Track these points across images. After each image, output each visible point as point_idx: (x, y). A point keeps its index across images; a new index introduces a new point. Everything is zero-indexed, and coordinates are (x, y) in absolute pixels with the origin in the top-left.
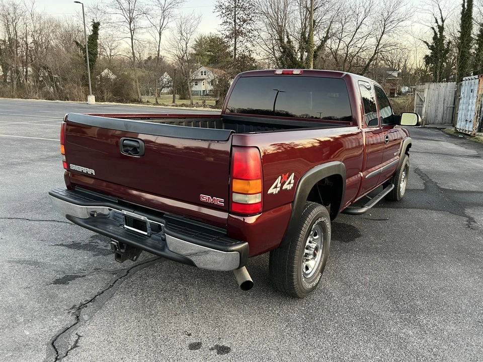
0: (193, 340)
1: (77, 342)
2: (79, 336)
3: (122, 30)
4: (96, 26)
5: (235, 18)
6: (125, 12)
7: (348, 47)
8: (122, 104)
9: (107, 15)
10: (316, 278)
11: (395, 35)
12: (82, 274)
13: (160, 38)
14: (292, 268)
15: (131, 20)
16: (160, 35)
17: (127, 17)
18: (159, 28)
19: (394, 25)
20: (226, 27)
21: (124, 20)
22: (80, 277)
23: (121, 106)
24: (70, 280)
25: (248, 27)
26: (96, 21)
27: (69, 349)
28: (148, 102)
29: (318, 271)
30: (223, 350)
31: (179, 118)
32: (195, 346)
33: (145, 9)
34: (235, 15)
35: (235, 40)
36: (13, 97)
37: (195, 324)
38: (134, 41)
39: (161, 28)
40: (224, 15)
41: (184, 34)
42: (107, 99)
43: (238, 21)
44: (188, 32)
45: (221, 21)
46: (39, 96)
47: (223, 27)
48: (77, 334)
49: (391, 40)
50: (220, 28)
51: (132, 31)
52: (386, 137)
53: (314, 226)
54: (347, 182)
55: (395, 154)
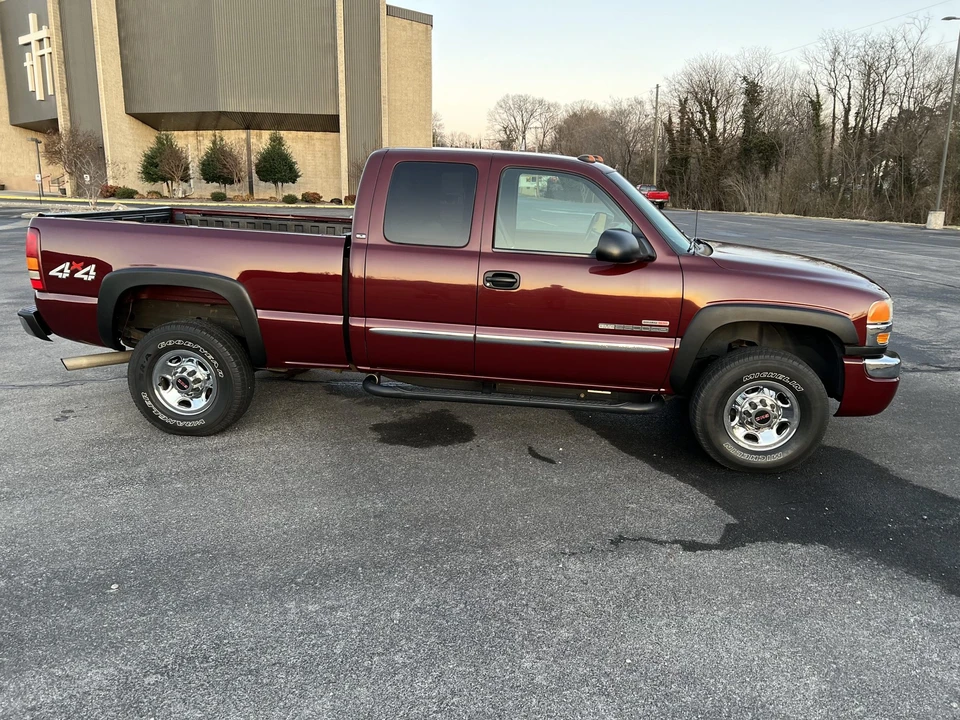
29: (201, 416)
52: (491, 274)
53: (163, 345)
54: (262, 314)
55: (602, 326)
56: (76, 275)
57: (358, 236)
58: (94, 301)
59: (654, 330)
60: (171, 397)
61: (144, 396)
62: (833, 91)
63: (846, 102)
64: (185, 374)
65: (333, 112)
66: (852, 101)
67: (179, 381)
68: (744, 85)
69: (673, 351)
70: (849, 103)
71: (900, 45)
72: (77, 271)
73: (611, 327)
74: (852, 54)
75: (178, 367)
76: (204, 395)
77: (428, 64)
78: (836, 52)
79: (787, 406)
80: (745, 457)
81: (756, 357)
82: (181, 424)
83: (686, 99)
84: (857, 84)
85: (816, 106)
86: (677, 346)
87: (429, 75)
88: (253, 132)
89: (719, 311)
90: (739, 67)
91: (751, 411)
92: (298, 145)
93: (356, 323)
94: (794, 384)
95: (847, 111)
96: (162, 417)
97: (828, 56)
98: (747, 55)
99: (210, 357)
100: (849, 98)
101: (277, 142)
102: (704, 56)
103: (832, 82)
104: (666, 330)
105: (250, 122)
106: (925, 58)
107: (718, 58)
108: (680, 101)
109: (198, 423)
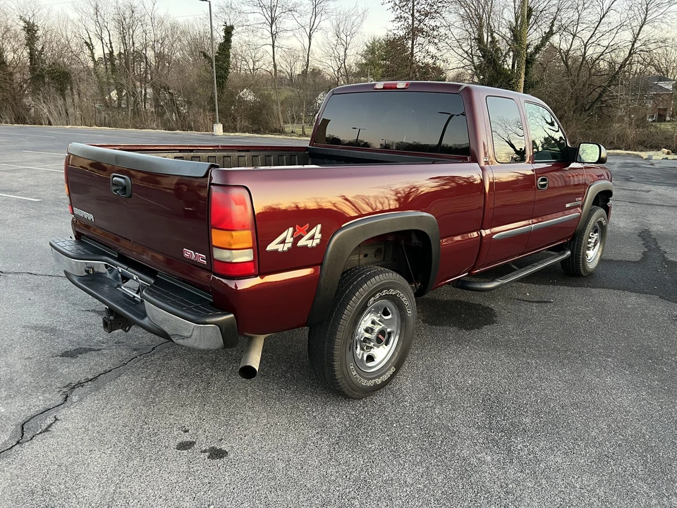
0: (187, 438)
1: (50, 426)
2: (56, 420)
3: (260, 35)
4: (229, 31)
5: (413, 10)
6: (264, 10)
7: (585, 46)
8: (259, 135)
9: (243, 15)
10: (384, 373)
11: (664, 26)
12: (99, 347)
13: (310, 43)
14: (332, 355)
15: (273, 20)
16: (310, 39)
17: (267, 16)
18: (308, 30)
19: (662, 11)
20: (400, 24)
21: (264, 21)
22: (94, 350)
23: (256, 137)
24: (80, 354)
25: (432, 23)
26: (228, 24)
27: (38, 433)
28: (292, 132)
29: (390, 364)
30: (217, 454)
31: (239, 151)
32: (184, 446)
33: (291, 4)
34: (414, 6)
35: (413, 42)
36: (127, 127)
37: (200, 419)
38: (275, 49)
39: (311, 30)
40: (397, 7)
41: (343, 36)
42: (240, 128)
43: (417, 15)
44: (348, 33)
45: (393, 16)
46: (157, 126)
47: (396, 25)
48: (55, 417)
49: (658, 34)
50: (391, 26)
51: (273, 35)
52: (540, 179)
53: (373, 301)
55: (567, 206)
57: (485, 160)
59: (578, 204)
61: (352, 367)
62: (100, 38)
63: (109, 45)
66: (113, 44)
68: (22, 24)
69: (581, 215)
70: (111, 47)
74: (109, 12)
79: (597, 234)
82: (380, 381)
85: (90, 46)
86: (581, 212)
90: (14, 7)
93: (485, 233)
94: (604, 222)
95: (112, 53)
96: (364, 382)
97: (92, 11)
99: (404, 299)
100: (111, 43)
103: (98, 30)
104: (581, 203)
109: (391, 372)
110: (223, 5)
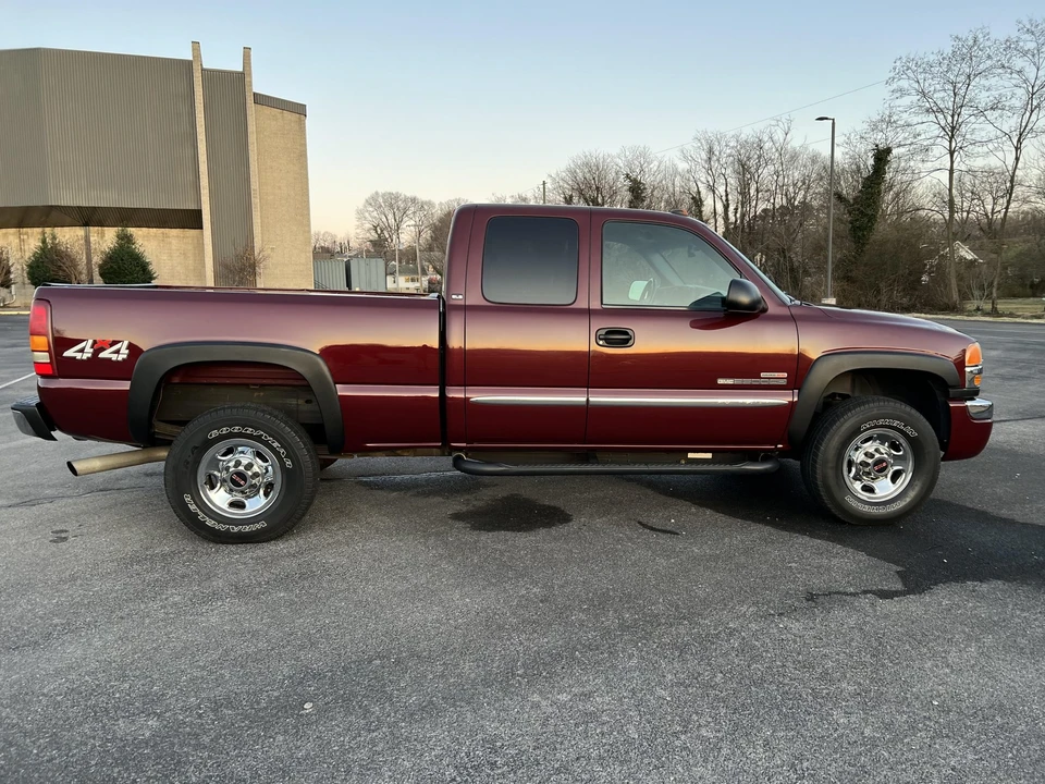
4: (882, 156)
6: (941, 116)
10: (247, 524)
13: (1017, 159)
15: (952, 131)
26: (881, 147)
28: (978, 309)
29: (262, 518)
30: (60, 540)
38: (955, 175)
39: (1020, 136)
52: (603, 332)
53: (215, 433)
54: (343, 390)
55: (720, 381)
56: (102, 355)
57: (454, 297)
58: (125, 385)
59: (773, 382)
60: (219, 498)
61: (188, 499)
62: (712, 189)
63: (724, 198)
64: (241, 468)
65: (192, 206)
66: (730, 197)
67: (234, 477)
68: (628, 183)
69: (792, 404)
70: (727, 200)
71: (767, 146)
72: (103, 349)
73: (730, 382)
74: (725, 153)
75: (229, 461)
76: (262, 492)
77: (303, 156)
78: (711, 151)
79: (901, 453)
80: (866, 509)
81: (871, 405)
82: (236, 529)
83: (571, 197)
84: (732, 181)
85: (698, 202)
86: (796, 399)
87: (304, 167)
88: (93, 229)
89: (836, 359)
90: (621, 165)
91: (870, 461)
92: (148, 242)
93: (455, 393)
94: (908, 430)
95: (726, 207)
96: (210, 523)
97: (704, 155)
98: (628, 153)
99: (276, 444)
100: (727, 195)
101: (125, 240)
102: (587, 154)
103: (710, 179)
104: (784, 382)
105: (88, 217)
106: (792, 157)
107: (601, 155)
108: (565, 198)
109: (258, 526)
110: (876, 118)
